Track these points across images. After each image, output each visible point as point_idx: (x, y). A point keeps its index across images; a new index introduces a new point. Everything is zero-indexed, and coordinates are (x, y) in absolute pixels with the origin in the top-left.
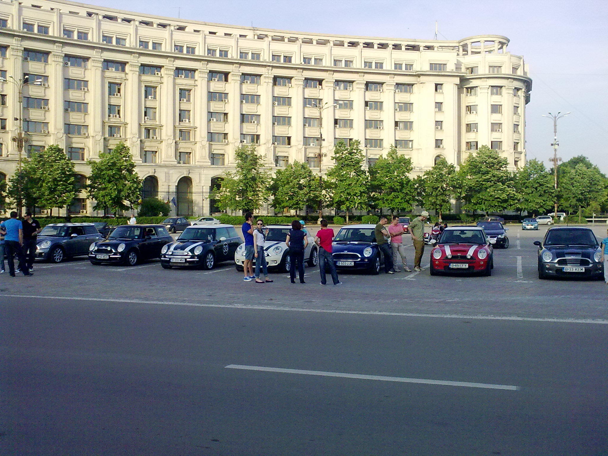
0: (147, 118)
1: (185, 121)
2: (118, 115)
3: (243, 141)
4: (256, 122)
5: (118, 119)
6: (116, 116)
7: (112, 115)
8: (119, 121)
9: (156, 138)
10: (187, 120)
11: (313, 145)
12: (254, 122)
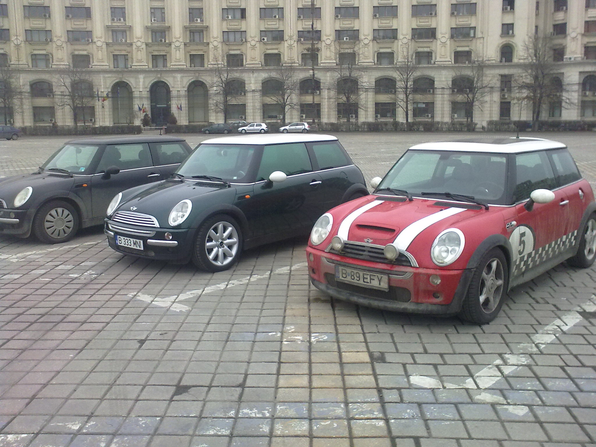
0: (154, 20)
1: (197, 20)
2: (122, 19)
3: (264, 39)
4: (277, 17)
5: (123, 23)
6: (120, 20)
7: (115, 19)
8: (124, 24)
9: (165, 41)
10: (199, 20)
11: (347, 39)
12: (275, 17)
